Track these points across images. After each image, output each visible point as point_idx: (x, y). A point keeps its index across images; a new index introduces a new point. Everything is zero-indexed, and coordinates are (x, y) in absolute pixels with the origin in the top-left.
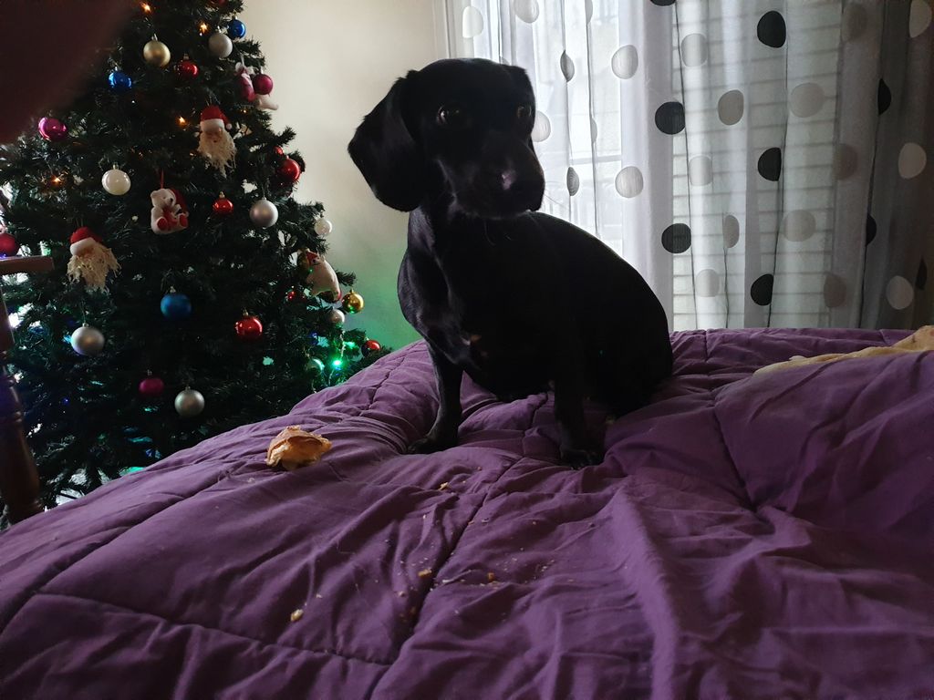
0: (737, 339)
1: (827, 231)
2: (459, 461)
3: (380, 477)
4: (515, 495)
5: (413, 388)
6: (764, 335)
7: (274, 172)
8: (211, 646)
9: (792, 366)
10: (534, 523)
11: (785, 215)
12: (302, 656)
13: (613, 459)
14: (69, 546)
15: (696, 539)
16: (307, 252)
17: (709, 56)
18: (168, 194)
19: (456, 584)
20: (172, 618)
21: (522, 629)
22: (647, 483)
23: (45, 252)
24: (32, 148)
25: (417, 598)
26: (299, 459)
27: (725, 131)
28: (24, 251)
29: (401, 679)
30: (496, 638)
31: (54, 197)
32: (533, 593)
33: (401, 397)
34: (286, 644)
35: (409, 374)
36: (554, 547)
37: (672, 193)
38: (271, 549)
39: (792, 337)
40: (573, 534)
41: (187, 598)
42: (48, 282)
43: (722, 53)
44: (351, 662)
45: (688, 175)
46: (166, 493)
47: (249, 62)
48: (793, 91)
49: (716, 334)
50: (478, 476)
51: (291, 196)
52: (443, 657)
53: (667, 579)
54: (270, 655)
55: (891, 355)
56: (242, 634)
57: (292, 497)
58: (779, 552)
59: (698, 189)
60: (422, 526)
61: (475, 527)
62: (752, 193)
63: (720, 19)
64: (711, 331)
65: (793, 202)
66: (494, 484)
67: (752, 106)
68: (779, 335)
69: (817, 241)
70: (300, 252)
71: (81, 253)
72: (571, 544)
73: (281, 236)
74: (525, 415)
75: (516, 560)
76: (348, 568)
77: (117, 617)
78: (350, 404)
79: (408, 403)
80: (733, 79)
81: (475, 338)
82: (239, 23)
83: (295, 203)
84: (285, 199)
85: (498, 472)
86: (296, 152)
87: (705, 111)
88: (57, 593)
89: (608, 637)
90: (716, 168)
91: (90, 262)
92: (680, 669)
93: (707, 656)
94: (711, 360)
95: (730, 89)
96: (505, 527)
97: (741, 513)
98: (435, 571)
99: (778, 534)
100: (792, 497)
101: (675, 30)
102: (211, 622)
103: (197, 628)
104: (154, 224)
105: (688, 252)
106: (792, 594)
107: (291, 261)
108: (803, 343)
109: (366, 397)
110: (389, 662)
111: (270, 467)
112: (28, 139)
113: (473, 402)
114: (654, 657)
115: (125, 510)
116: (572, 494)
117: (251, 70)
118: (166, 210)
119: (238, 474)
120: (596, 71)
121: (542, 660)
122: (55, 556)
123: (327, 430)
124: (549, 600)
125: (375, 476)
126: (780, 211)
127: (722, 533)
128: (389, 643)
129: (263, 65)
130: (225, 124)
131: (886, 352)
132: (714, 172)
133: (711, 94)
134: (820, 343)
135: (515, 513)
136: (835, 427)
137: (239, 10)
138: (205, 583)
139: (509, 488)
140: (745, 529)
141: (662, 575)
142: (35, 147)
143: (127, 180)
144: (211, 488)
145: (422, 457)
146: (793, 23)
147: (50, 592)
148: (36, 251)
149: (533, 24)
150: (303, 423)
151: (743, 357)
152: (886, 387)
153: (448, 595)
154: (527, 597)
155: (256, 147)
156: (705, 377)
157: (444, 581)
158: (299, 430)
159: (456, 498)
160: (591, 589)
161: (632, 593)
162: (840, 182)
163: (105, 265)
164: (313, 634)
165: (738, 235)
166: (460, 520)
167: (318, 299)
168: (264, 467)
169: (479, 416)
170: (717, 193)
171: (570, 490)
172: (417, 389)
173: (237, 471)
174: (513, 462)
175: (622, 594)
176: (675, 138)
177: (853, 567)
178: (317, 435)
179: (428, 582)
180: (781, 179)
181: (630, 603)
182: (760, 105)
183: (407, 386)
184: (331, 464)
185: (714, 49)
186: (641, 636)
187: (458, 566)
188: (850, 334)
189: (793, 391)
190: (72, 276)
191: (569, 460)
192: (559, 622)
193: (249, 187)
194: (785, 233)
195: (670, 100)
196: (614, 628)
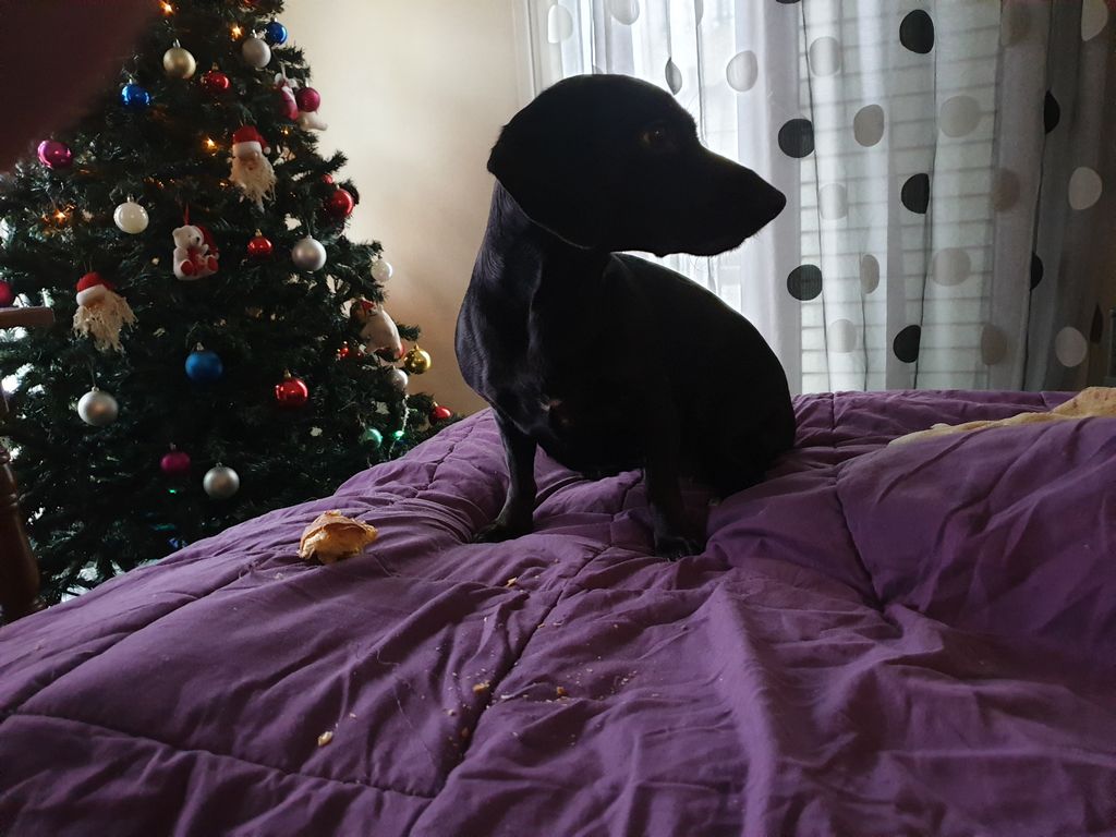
0: (871, 404)
1: (985, 273)
2: (532, 551)
3: (437, 571)
4: (597, 592)
5: (481, 464)
6: (903, 398)
7: (322, 205)
8: (221, 776)
9: (933, 435)
10: (616, 626)
11: (934, 254)
12: (330, 787)
13: (717, 548)
14: (55, 656)
15: (806, 644)
16: (362, 301)
17: (843, 64)
18: (194, 232)
19: (516, 701)
20: (176, 743)
21: (593, 754)
22: (753, 578)
23: (48, 302)
24: (30, 177)
25: (470, 717)
26: (339, 551)
27: (861, 154)
28: (21, 301)
29: (444, 815)
30: (563, 764)
31: (58, 236)
32: (608, 711)
33: (467, 474)
34: (310, 773)
35: (478, 447)
36: (638, 655)
37: (800, 227)
38: (298, 659)
39: (935, 400)
40: (661, 640)
41: (195, 719)
42: (51, 338)
43: (857, 59)
44: (387, 795)
45: (818, 206)
46: (177, 592)
47: (291, 73)
48: (944, 104)
49: (845, 398)
50: (554, 569)
51: (343, 233)
52: (496, 788)
53: (767, 694)
54: (290, 787)
55: (1046, 423)
56: (259, 762)
57: (329, 595)
58: (906, 660)
59: (831, 223)
60: (482, 631)
61: (544, 632)
62: (894, 228)
63: (855, 20)
64: (840, 394)
65: (943, 239)
66: (571, 580)
67: (893, 124)
68: (920, 399)
69: (973, 285)
70: (353, 300)
71: (90, 303)
72: (658, 652)
73: (330, 281)
74: (615, 496)
75: (592, 670)
76: (390, 682)
77: (107, 741)
78: (405, 483)
79: (474, 482)
80: (871, 91)
81: (556, 403)
82: (279, 27)
83: (347, 242)
84: (335, 237)
85: (578, 565)
86: (349, 181)
87: (838, 130)
88: (39, 713)
89: (693, 764)
90: (852, 198)
91: (100, 314)
92: (775, 802)
93: (809, 785)
94: (839, 429)
95: (867, 104)
96: (581, 631)
97: (863, 613)
98: (494, 684)
99: (906, 637)
100: (925, 594)
101: (802, 32)
102: (222, 747)
103: (205, 755)
104: (177, 268)
105: (818, 299)
106: (918, 712)
107: (343, 311)
108: (947, 408)
109: (424, 475)
110: (432, 795)
111: (303, 560)
112: (26, 167)
113: (553, 480)
114: (748, 786)
115: (126, 612)
116: (664, 591)
117: (294, 83)
118: (192, 251)
119: (263, 569)
120: (708, 82)
121: (615, 791)
122: (38, 668)
123: (375, 515)
124: (627, 720)
125: (432, 570)
126: (927, 249)
127: (841, 637)
128: (433, 772)
129: (308, 76)
130: (263, 148)
131: (1043, 419)
132: (850, 203)
133: (845, 110)
134: (969, 408)
135: (595, 614)
136: (978, 509)
137: (279, 10)
138: (217, 700)
139: (590, 584)
140: (868, 633)
141: (761, 689)
142: (34, 175)
143: (145, 216)
144: (230, 586)
145: (488, 547)
146: (942, 24)
147: (30, 712)
148: (36, 299)
149: (633, 25)
150: (347, 506)
151: (877, 425)
152: (1039, 461)
153: (508, 714)
154: (602, 715)
155: (301, 175)
156: (830, 449)
157: (503, 697)
158: (339, 516)
159: (526, 597)
160: (679, 705)
161: (727, 710)
162: (999, 215)
163: (119, 317)
164: (346, 760)
165: (878, 277)
166: (528, 623)
167: (376, 357)
168: (295, 560)
169: (558, 498)
170: (854, 227)
171: (662, 586)
172: (488, 466)
173: (262, 565)
174: (597, 552)
175: (713, 711)
176: (802, 163)
177: (993, 676)
178: (361, 522)
179: (485, 699)
180: (928, 211)
181: (724, 722)
182: (902, 122)
183: (474, 462)
184: (377, 556)
185: (849, 55)
186: (734, 762)
187: (522, 678)
188: (1006, 397)
189: (929, 466)
190: (79, 331)
191: (664, 550)
192: (637, 744)
193: (292, 223)
194: (933, 275)
195: (796, 116)
196: (702, 751)
